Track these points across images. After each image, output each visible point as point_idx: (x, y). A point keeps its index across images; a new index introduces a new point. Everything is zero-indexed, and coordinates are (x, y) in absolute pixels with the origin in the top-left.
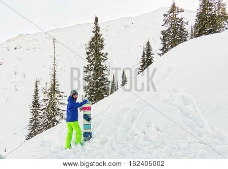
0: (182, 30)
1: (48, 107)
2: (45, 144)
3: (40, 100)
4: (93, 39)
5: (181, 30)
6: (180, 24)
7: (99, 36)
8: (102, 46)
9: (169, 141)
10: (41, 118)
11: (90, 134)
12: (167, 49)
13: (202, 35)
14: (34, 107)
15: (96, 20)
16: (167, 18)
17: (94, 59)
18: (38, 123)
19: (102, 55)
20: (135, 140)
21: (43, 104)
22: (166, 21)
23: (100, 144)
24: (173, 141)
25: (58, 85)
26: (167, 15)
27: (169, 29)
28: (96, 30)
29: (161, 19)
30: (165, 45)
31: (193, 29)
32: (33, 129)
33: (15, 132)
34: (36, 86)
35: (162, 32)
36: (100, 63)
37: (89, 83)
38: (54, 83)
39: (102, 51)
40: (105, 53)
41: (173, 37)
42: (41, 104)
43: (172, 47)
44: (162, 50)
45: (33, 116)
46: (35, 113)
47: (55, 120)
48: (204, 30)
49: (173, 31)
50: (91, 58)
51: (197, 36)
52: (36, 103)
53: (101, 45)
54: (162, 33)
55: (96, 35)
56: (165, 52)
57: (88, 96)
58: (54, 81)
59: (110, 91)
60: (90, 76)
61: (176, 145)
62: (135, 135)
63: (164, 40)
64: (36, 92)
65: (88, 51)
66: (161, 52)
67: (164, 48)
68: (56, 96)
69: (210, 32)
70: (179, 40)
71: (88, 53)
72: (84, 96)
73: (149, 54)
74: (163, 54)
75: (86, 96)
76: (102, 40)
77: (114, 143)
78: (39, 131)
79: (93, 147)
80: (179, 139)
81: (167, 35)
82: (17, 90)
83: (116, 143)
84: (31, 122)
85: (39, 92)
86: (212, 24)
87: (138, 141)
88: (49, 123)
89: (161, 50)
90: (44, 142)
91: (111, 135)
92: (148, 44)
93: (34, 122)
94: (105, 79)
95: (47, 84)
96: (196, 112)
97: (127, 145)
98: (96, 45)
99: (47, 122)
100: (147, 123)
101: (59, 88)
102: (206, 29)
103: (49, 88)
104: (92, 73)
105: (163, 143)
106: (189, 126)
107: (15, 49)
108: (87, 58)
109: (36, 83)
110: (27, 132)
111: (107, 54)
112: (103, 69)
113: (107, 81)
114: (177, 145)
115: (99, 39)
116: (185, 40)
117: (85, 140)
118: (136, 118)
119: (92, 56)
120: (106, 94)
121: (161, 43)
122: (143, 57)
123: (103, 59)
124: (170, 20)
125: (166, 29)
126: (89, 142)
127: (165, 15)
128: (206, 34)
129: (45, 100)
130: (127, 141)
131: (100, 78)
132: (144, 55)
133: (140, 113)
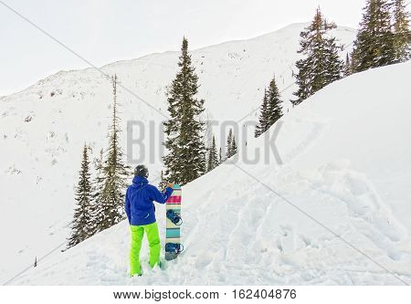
0: (334, 59)
1: (105, 190)
2: (97, 261)
3: (92, 179)
4: (179, 76)
5: (331, 59)
6: (329, 49)
7: (189, 71)
8: (194, 89)
9: (330, 268)
10: (94, 209)
11: (177, 246)
12: (306, 93)
13: (368, 68)
14: (81, 191)
15: (185, 44)
16: (306, 40)
17: (181, 111)
18: (88, 218)
19: (194, 103)
20: (262, 261)
21: (96, 187)
22: (305, 44)
23: (197, 267)
24: (338, 267)
25: (120, 155)
26: (306, 35)
27: (310, 59)
28: (185, 61)
29: (296, 42)
30: (303, 86)
31: (350, 58)
32: (80, 227)
33: (52, 230)
34: (85, 156)
35: (298, 63)
36: (191, 117)
37: (172, 151)
38: (115, 151)
39: (194, 97)
40: (199, 100)
41: (317, 71)
42: (93, 186)
43: (315, 89)
44: (298, 94)
45: (80, 207)
46: (83, 200)
47: (115, 214)
48: (371, 59)
49: (317, 62)
50: (176, 109)
51: (360, 70)
52: (84, 185)
53: (193, 86)
54: (299, 65)
55: (184, 69)
56: (304, 98)
57: (170, 173)
58: (114, 147)
59: (207, 165)
60: (174, 139)
61: (346, 276)
62: (262, 251)
63: (301, 76)
64: (85, 166)
65: (170, 96)
66: (297, 98)
67: (300, 91)
68: (118, 173)
69: (382, 63)
70: (327, 77)
71: (171, 101)
72: (164, 173)
73: (274, 102)
74: (299, 101)
75: (167, 172)
76: (195, 79)
77: (223, 267)
78: (89, 230)
79: (183, 273)
80: (350, 262)
81: (306, 68)
82: (54, 162)
83: (227, 267)
84: (77, 216)
85: (89, 165)
86: (385, 48)
87: (268, 264)
88: (107, 219)
89: (296, 94)
90: (95, 258)
91: (216, 251)
92: (273, 84)
93: (82, 215)
94: (199, 144)
95: (102, 153)
96: (378, 208)
97: (248, 272)
98: (184, 87)
99: (103, 217)
100: (283, 228)
101: (123, 160)
102: (374, 57)
103: (105, 159)
104: (178, 133)
105: (318, 270)
106: (368, 236)
107: (52, 94)
108: (169, 110)
109: (85, 152)
110: (69, 233)
111: (202, 102)
112: (196, 128)
113: (204, 148)
114: (349, 275)
115: (190, 76)
116: (338, 78)
117: (168, 258)
118: (260, 217)
119: (177, 105)
120: (201, 170)
121: (297, 83)
122: (265, 106)
123: (196, 110)
124: (312, 43)
125: (305, 57)
126: (176, 263)
127: (303, 34)
128: (374, 66)
129: (100, 180)
130: (247, 262)
131: (191, 142)
132: (265, 104)
133: (268, 208)
